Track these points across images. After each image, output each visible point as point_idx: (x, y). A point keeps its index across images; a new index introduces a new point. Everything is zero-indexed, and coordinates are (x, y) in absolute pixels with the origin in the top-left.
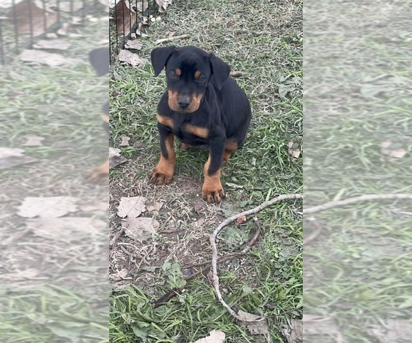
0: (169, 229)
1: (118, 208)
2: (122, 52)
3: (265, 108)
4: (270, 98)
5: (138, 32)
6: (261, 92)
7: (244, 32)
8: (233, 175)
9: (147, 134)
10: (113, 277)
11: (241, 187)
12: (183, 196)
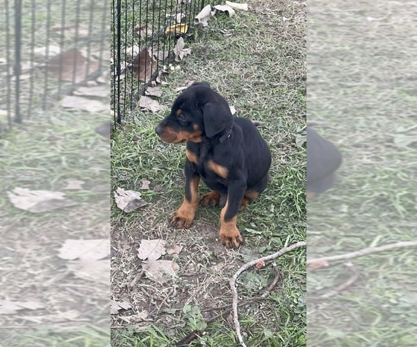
0: (189, 272)
1: (139, 250)
2: (143, 98)
3: (282, 157)
4: (287, 148)
5: (158, 80)
6: (279, 141)
7: (262, 83)
8: (252, 221)
9: (166, 178)
10: (134, 318)
11: (260, 233)
12: (202, 240)
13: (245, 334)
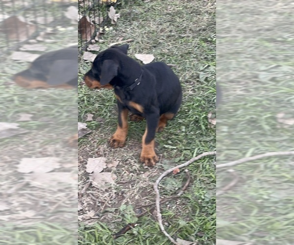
0: (124, 180)
1: (86, 166)
2: (86, 53)
3: (190, 89)
4: (194, 82)
5: (97, 39)
6: (187, 78)
7: (173, 36)
8: (169, 139)
9: (105, 112)
10: (84, 217)
11: (175, 148)
12: (133, 155)
13: (166, 224)
